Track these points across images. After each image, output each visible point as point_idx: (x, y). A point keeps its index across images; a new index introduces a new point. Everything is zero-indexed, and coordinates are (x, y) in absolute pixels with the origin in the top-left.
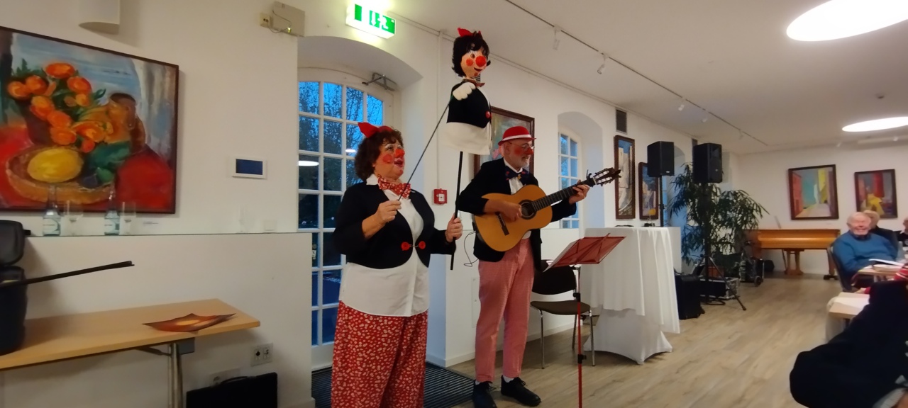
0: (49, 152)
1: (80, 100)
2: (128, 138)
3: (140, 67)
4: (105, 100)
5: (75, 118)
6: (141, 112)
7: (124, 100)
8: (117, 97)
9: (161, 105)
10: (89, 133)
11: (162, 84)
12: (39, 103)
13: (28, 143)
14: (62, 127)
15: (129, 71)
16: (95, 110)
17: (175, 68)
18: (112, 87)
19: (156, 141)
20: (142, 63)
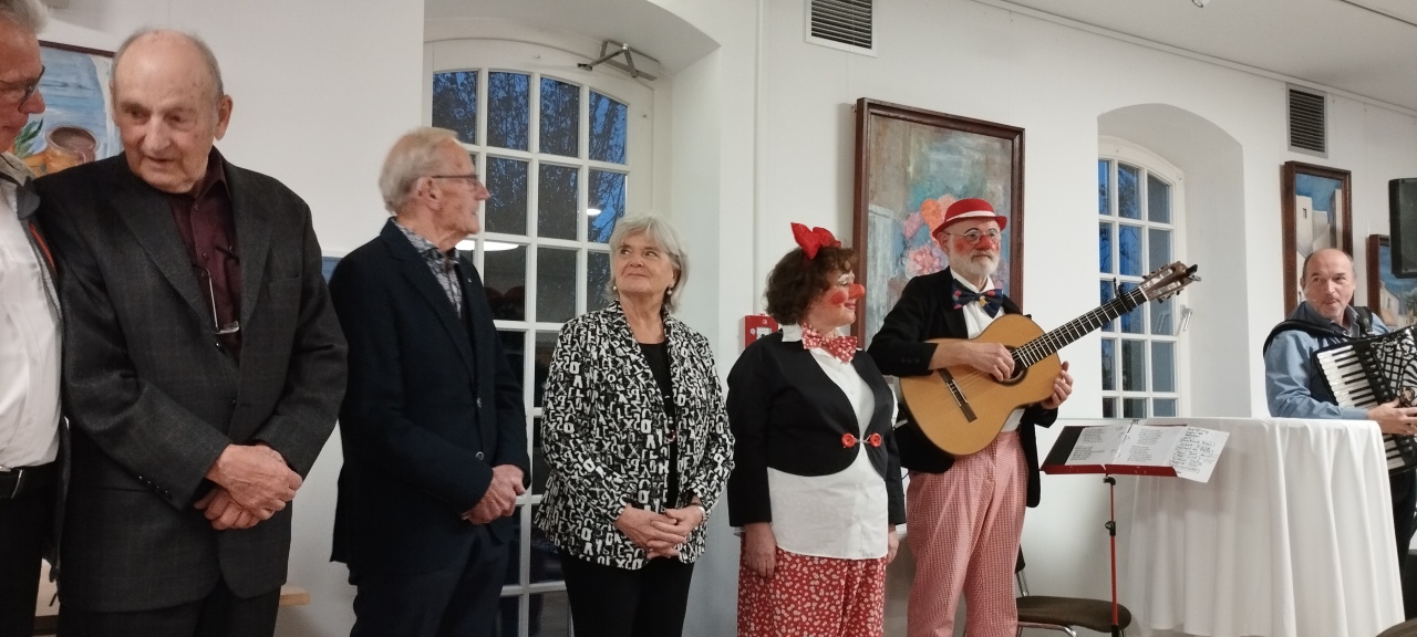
7: (74, 141)
8: (62, 134)
15: (86, 81)
18: (58, 117)
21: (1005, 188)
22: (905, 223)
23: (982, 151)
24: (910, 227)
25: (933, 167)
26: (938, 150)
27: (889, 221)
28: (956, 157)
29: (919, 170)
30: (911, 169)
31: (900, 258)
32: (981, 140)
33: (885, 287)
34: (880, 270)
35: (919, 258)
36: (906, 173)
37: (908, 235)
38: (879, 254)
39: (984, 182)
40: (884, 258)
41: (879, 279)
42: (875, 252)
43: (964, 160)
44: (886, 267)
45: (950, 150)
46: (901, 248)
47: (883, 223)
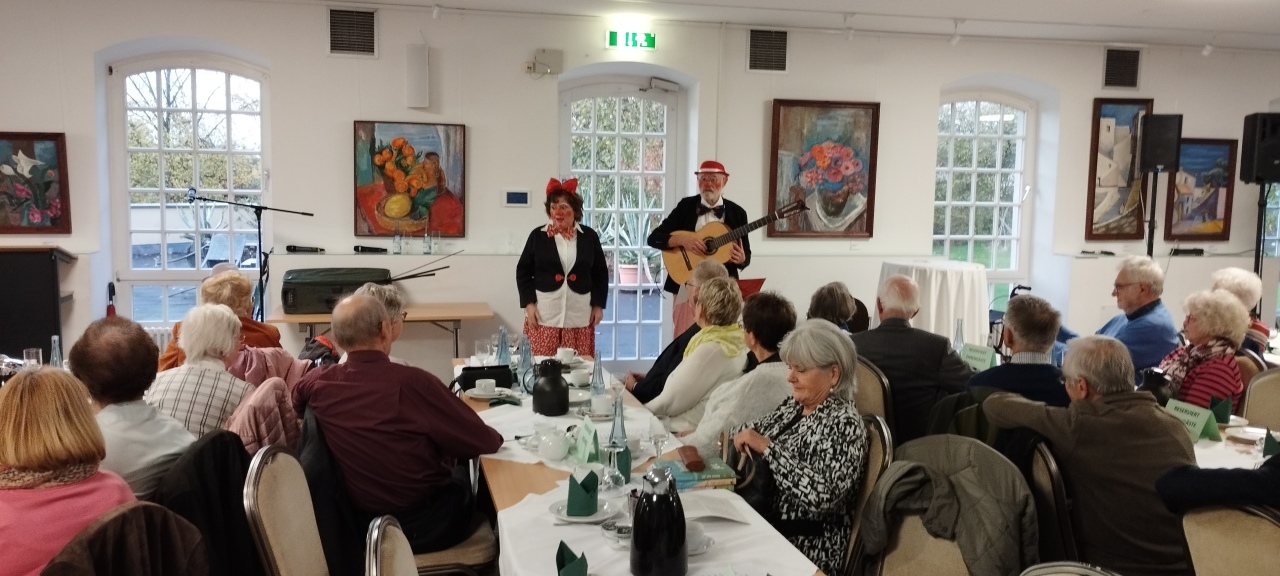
0: (394, 198)
1: (409, 160)
2: (436, 184)
3: (441, 129)
4: (422, 159)
6: (443, 165)
7: (432, 157)
8: (429, 155)
9: (455, 156)
10: (414, 183)
11: (455, 141)
12: (389, 166)
13: (384, 193)
14: (401, 181)
15: (435, 135)
16: (417, 166)
17: (463, 127)
18: (427, 149)
20: (442, 127)
46: (798, 171)
47: (787, 159)
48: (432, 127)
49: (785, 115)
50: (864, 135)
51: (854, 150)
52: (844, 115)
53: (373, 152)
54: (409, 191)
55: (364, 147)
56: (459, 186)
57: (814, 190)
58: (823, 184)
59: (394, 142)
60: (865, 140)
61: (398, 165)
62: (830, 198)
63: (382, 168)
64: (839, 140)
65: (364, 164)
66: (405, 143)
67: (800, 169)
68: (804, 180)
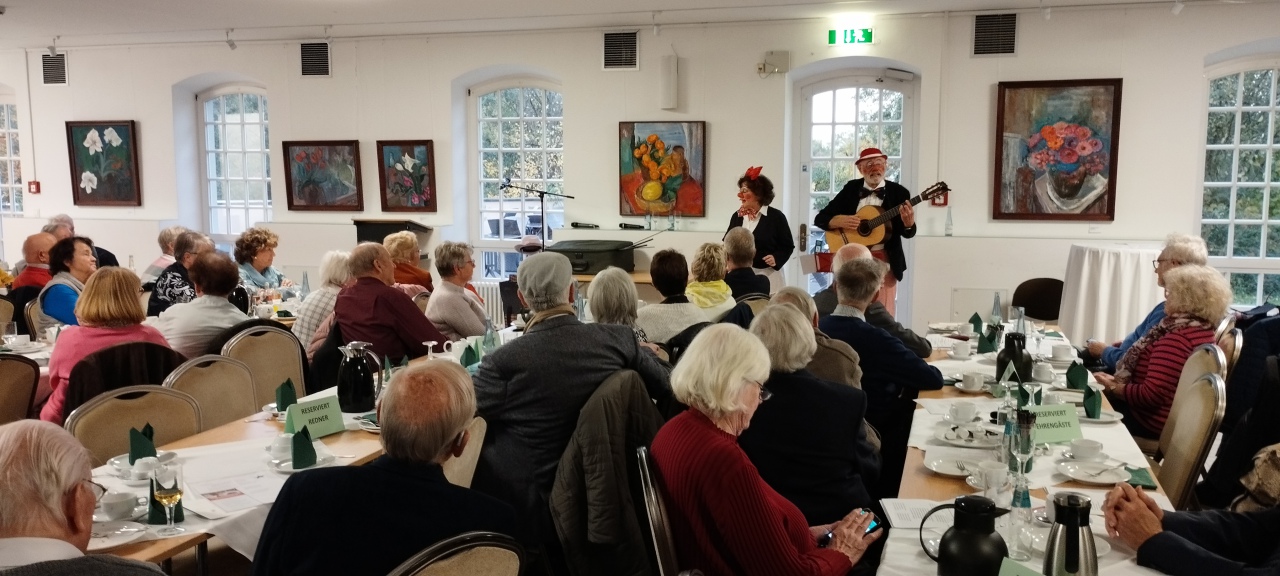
0: (650, 184)
1: (661, 153)
2: (681, 172)
3: (685, 125)
4: (671, 151)
5: (659, 164)
6: (687, 156)
7: (679, 149)
8: (676, 148)
9: (696, 148)
10: (664, 172)
11: (696, 136)
12: (646, 158)
13: (642, 180)
14: (654, 170)
15: (681, 131)
16: (667, 157)
17: (704, 124)
18: (674, 143)
19: (694, 172)
20: (687, 124)
21: (1107, 114)
22: (1029, 140)
23: (1089, 95)
24: (1032, 142)
25: (1050, 109)
26: (1054, 99)
27: (1018, 140)
28: (1068, 101)
29: (1039, 112)
30: (1034, 112)
31: (1025, 158)
32: (1089, 89)
33: (1015, 172)
34: (1011, 165)
35: (1039, 157)
36: (1030, 115)
37: (1031, 145)
38: (1011, 157)
39: (1089, 111)
40: (1014, 158)
41: (1010, 169)
42: (1008, 156)
43: (1074, 102)
44: (1015, 163)
45: (1063, 98)
46: (1026, 152)
47: (1013, 141)
48: (678, 125)
49: (1011, 98)
50: (1103, 113)
51: (1091, 129)
52: (1079, 95)
53: (633, 147)
54: (660, 178)
55: (627, 143)
56: (700, 173)
57: (1044, 172)
58: (1055, 165)
59: (649, 138)
60: (1105, 119)
61: (652, 156)
62: (1064, 180)
63: (640, 159)
64: (1075, 119)
65: (627, 157)
66: (658, 138)
67: (1028, 151)
68: (1033, 162)
